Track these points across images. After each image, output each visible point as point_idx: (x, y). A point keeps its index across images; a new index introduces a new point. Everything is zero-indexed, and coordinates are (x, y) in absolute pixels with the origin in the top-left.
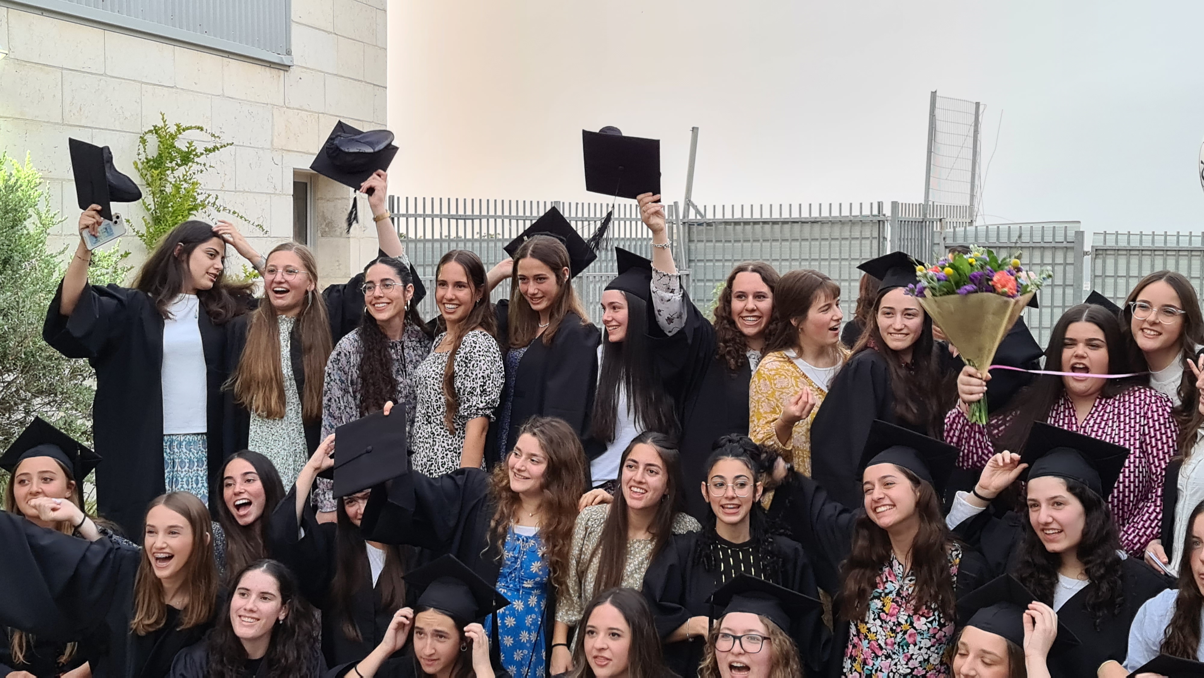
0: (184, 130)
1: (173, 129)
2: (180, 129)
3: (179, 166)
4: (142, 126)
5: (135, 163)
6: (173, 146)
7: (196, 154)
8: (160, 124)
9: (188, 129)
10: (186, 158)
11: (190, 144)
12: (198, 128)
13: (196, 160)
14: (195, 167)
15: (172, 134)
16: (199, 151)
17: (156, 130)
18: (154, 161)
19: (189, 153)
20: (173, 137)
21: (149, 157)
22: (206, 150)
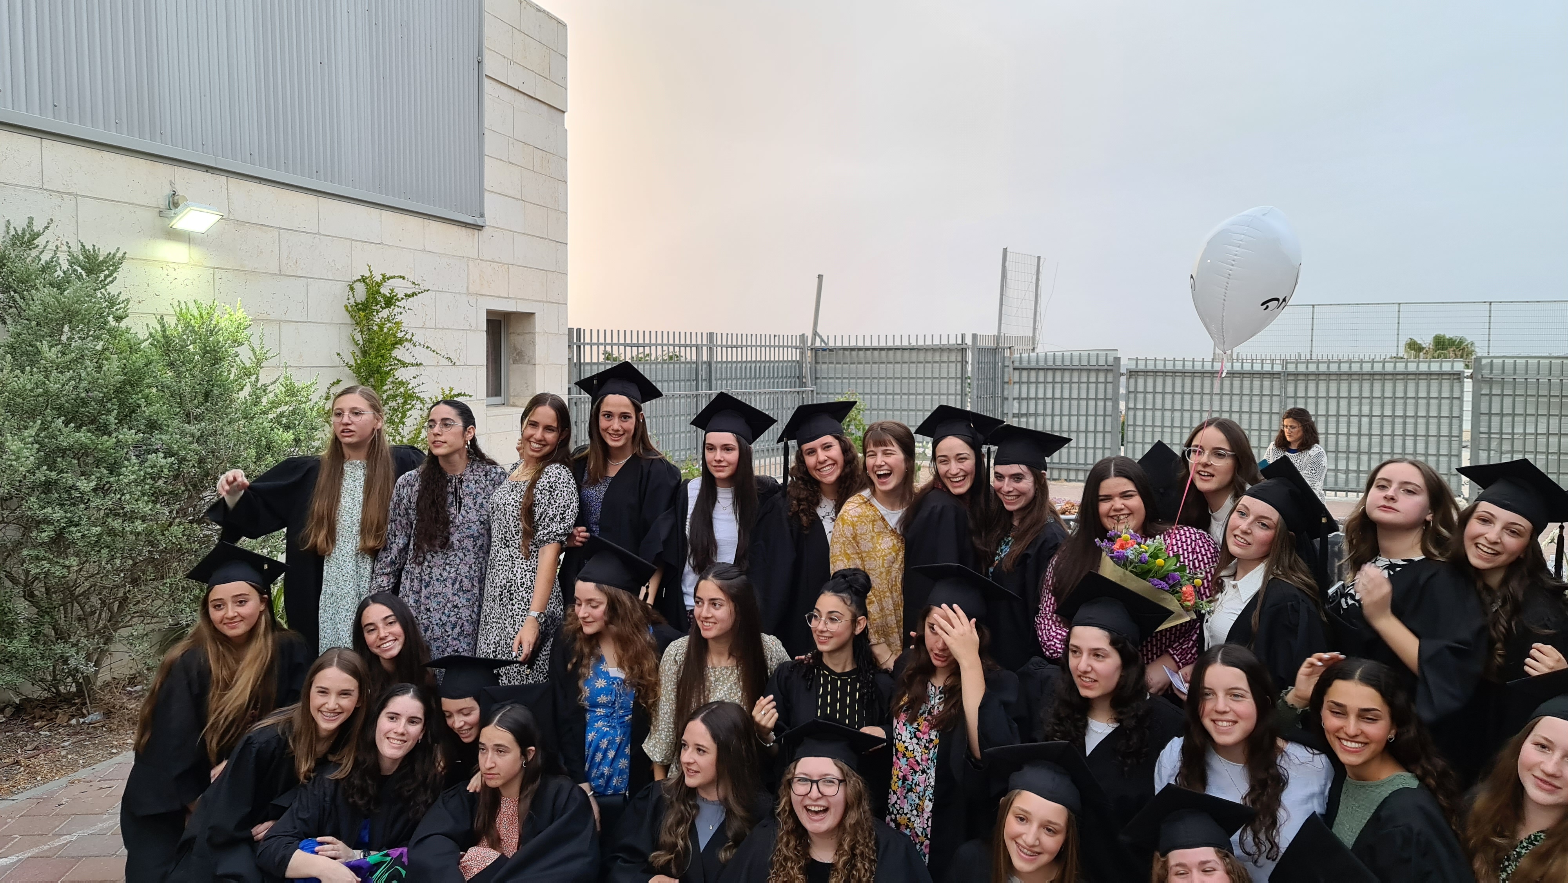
0: (388, 279)
1: (378, 278)
2: (385, 278)
3: (383, 308)
4: (352, 276)
5: (346, 306)
6: (378, 292)
7: (397, 299)
8: (367, 274)
9: (392, 278)
10: (390, 302)
11: (392, 290)
12: (401, 277)
13: (397, 303)
14: (397, 310)
15: (377, 283)
16: (399, 296)
17: (363, 279)
18: (362, 304)
19: (392, 298)
20: (379, 285)
21: (358, 301)
22: (406, 295)
